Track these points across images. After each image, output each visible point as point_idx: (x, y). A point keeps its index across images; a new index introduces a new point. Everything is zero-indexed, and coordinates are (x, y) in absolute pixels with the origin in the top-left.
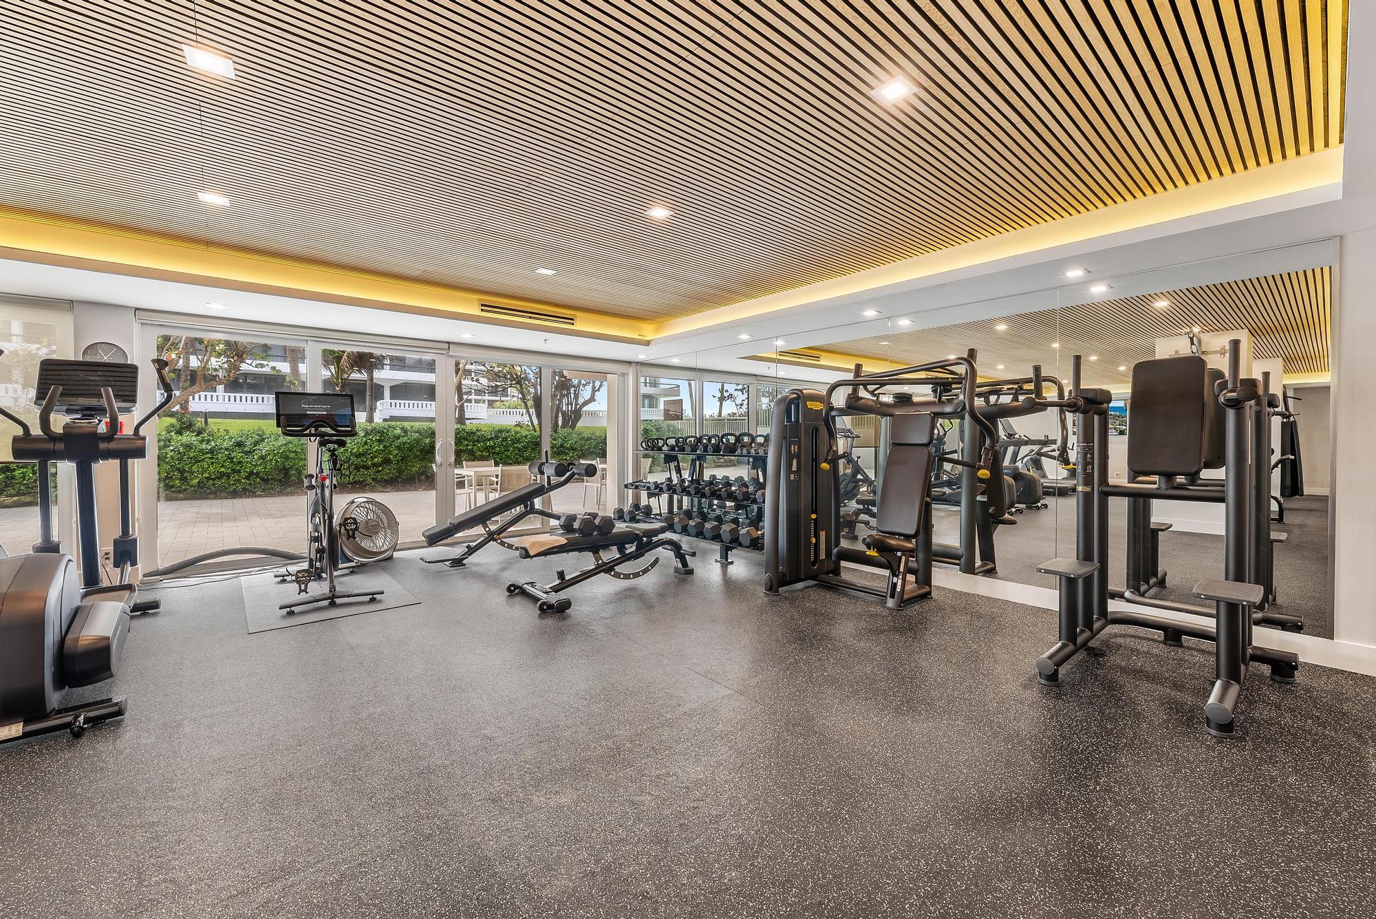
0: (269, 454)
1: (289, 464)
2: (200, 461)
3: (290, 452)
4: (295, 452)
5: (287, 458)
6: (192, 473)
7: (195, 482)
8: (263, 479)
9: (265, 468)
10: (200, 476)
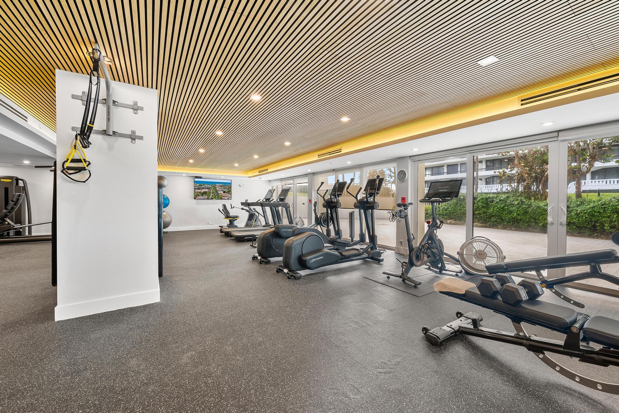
0: (581, 213)
1: (595, 219)
2: (543, 215)
3: (595, 212)
4: (599, 212)
5: (594, 216)
6: (539, 220)
7: (541, 224)
8: (577, 227)
9: (579, 220)
10: (543, 222)
